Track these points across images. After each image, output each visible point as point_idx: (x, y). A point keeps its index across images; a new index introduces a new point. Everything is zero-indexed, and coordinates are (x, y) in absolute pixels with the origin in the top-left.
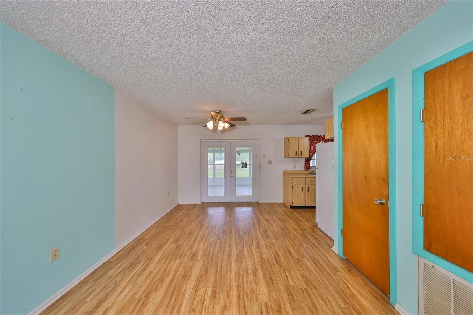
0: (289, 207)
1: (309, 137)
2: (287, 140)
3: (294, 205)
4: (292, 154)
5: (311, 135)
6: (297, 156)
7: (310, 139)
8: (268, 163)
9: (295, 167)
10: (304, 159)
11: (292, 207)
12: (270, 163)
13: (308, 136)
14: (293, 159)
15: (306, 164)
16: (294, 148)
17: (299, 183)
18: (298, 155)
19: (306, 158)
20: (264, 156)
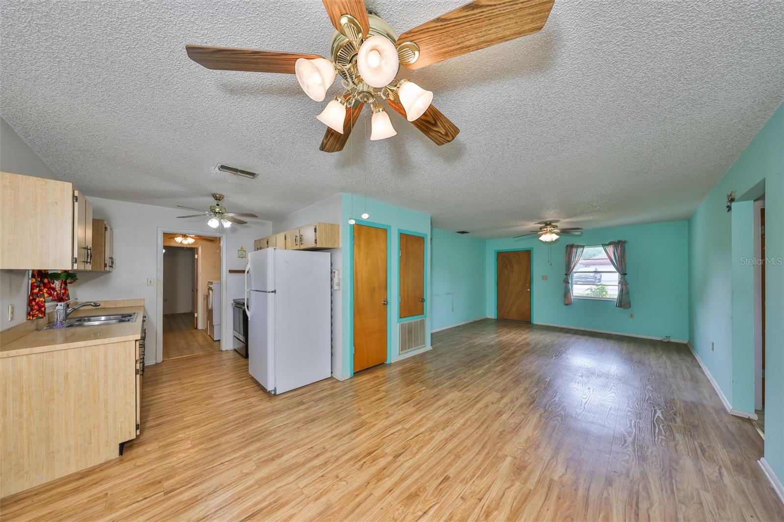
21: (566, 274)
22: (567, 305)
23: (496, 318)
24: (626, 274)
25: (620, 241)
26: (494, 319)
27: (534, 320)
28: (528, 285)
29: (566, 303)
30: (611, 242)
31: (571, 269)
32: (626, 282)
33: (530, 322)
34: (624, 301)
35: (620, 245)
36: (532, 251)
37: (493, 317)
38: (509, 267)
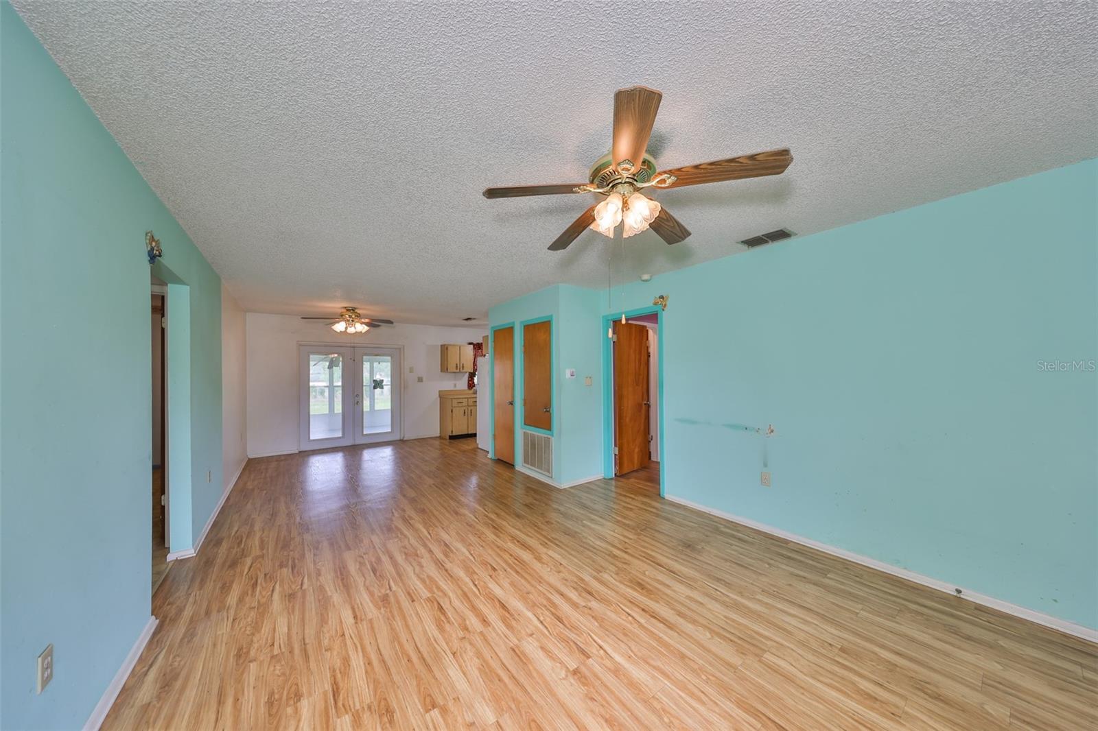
0: (448, 437)
1: (472, 346)
2: (444, 349)
3: (454, 434)
4: (452, 367)
5: (475, 343)
6: (458, 371)
7: (474, 348)
8: (417, 380)
9: (455, 385)
10: (467, 374)
11: (452, 438)
12: (420, 380)
13: (470, 344)
14: (453, 374)
15: (469, 381)
16: (453, 360)
17: (460, 405)
18: (459, 369)
19: (470, 373)
20: (411, 370)
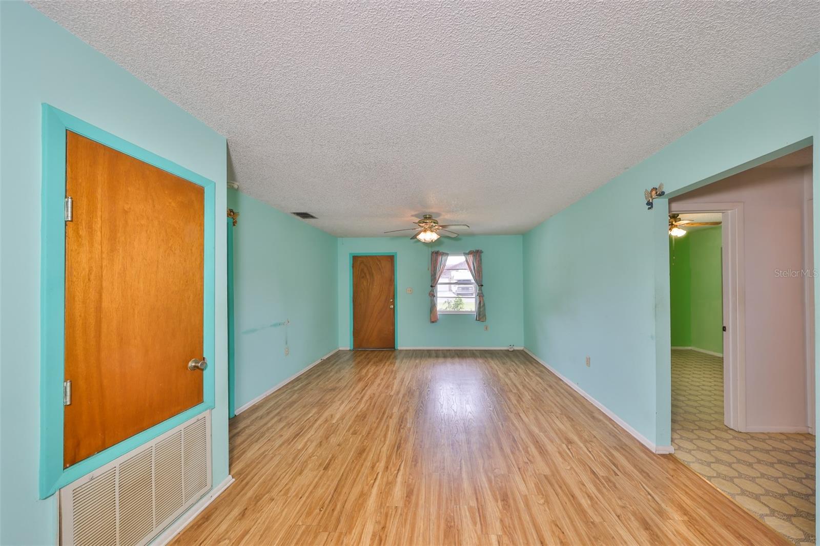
21: (432, 286)
22: (433, 322)
23: (352, 348)
24: (482, 286)
25: (478, 251)
26: (350, 350)
27: (398, 346)
28: (392, 300)
29: (432, 320)
30: (471, 251)
31: (436, 281)
32: (482, 293)
33: (394, 348)
34: (481, 314)
35: (477, 254)
36: (395, 257)
37: (348, 349)
38: (368, 277)
